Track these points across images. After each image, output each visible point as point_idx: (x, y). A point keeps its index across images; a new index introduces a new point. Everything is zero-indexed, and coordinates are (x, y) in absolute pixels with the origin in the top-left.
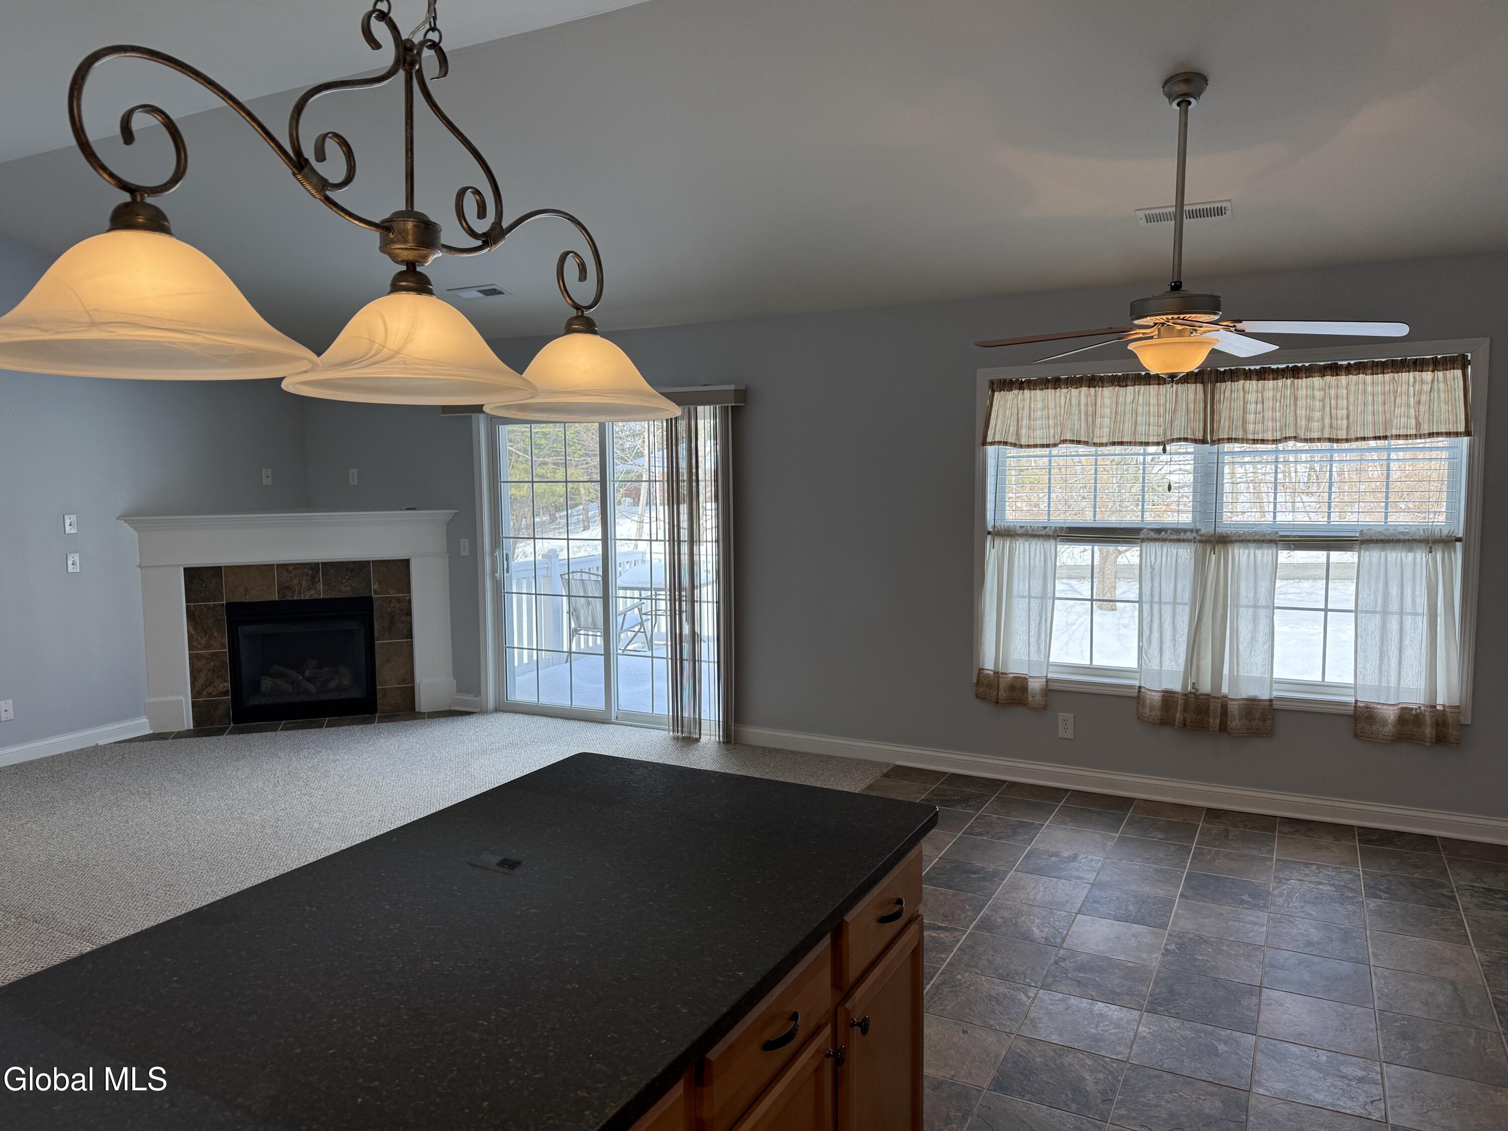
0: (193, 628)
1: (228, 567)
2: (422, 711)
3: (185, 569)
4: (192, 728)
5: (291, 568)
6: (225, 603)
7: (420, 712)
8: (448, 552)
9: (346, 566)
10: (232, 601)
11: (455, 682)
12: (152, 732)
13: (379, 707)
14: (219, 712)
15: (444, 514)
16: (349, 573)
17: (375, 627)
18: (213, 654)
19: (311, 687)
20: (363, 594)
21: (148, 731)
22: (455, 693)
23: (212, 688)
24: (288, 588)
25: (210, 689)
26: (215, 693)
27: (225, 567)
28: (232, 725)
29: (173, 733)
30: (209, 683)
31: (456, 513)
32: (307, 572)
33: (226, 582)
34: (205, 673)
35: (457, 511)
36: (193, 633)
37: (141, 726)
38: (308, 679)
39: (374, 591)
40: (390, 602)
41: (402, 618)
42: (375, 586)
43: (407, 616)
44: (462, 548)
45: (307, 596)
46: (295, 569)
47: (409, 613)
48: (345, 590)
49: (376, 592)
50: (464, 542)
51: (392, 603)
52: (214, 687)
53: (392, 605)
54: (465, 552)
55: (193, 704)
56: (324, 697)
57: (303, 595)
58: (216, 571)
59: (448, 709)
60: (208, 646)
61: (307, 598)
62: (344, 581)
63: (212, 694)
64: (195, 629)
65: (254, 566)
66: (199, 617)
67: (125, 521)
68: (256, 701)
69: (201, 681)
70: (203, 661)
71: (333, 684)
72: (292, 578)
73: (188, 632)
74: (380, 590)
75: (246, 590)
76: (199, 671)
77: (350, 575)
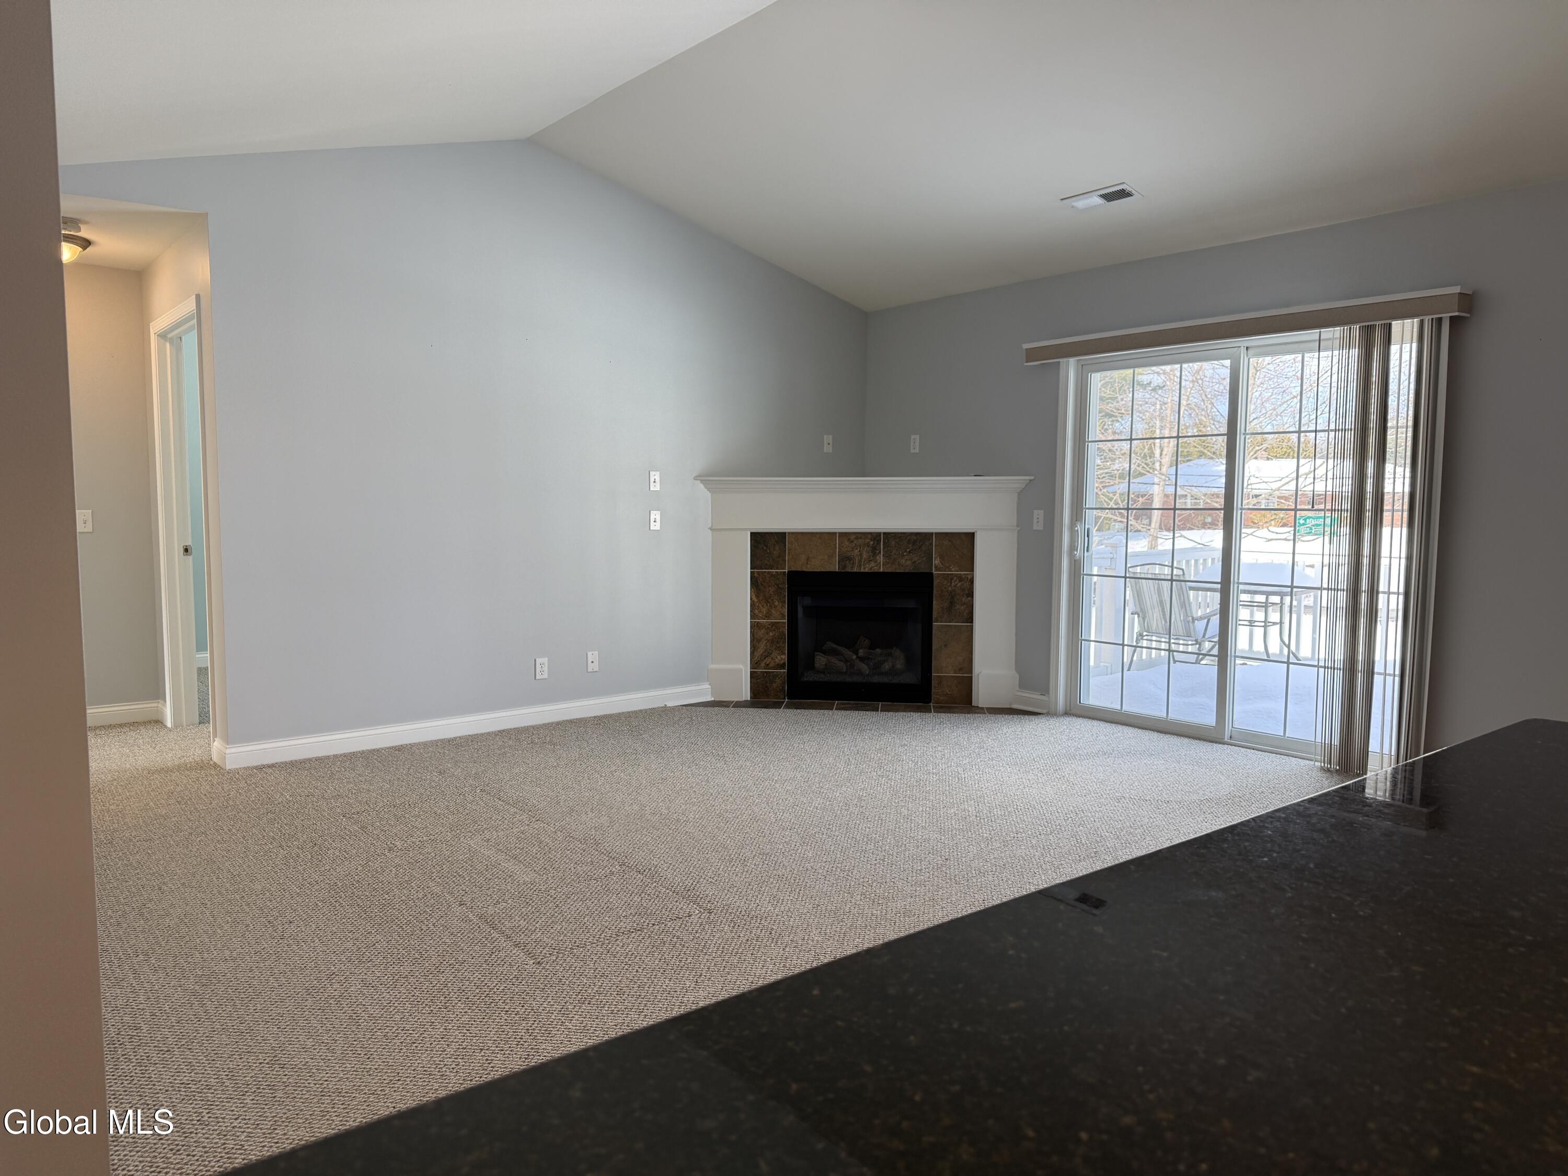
0: (756, 596)
1: (792, 533)
2: (980, 706)
3: (751, 533)
4: (749, 699)
5: (852, 538)
6: (787, 571)
7: (978, 707)
8: (1018, 526)
9: (909, 538)
10: (793, 569)
11: (1018, 676)
12: (713, 699)
13: (933, 696)
14: (775, 685)
15: (1017, 482)
16: (910, 546)
17: (934, 606)
18: (773, 624)
19: (864, 668)
20: (923, 569)
21: (710, 698)
22: (1018, 689)
23: (770, 660)
24: (849, 559)
25: (768, 660)
26: (772, 665)
27: (789, 533)
28: (787, 700)
29: (733, 702)
30: (767, 654)
31: (1030, 480)
32: (868, 543)
33: (789, 550)
34: (765, 642)
35: (1032, 478)
36: (756, 600)
37: (703, 692)
38: (862, 659)
39: (936, 567)
40: (952, 579)
41: (964, 599)
42: (936, 561)
43: (968, 597)
44: (1035, 521)
45: (867, 569)
46: (857, 538)
47: (971, 594)
48: (905, 564)
49: (937, 569)
50: (1039, 515)
51: (953, 581)
52: (772, 658)
53: (953, 584)
54: (1038, 526)
55: (753, 675)
56: (876, 679)
57: (862, 568)
58: (780, 537)
59: (1009, 707)
60: (768, 616)
61: (867, 570)
62: (905, 554)
63: (770, 666)
64: (757, 597)
65: (817, 533)
66: (762, 584)
67: (702, 481)
68: (809, 677)
69: (760, 651)
70: (763, 631)
71: (886, 666)
72: (853, 548)
73: (751, 599)
74: (941, 566)
75: (808, 559)
76: (759, 641)
77: (911, 548)
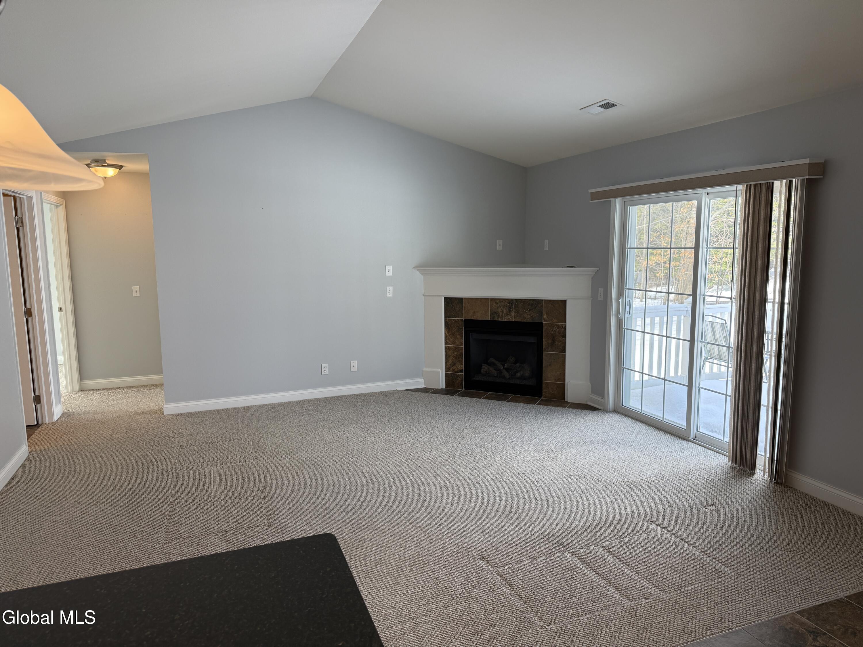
0: (447, 332)
1: (466, 298)
2: (568, 401)
3: (445, 298)
4: (444, 388)
5: (498, 301)
6: (463, 319)
8: (591, 297)
9: (529, 302)
10: (467, 318)
11: (591, 386)
12: (425, 387)
13: (543, 394)
14: (458, 381)
15: (590, 271)
16: (529, 307)
17: (544, 342)
18: (456, 348)
19: (506, 374)
20: (537, 320)
21: (423, 386)
22: (591, 393)
23: (455, 367)
24: (496, 313)
26: (456, 370)
27: (464, 298)
28: (464, 390)
29: (434, 389)
30: (454, 364)
31: (597, 270)
32: (506, 305)
33: (464, 307)
34: (452, 358)
35: (598, 269)
36: (447, 334)
37: (420, 383)
38: (507, 370)
40: (553, 327)
41: (560, 339)
42: (544, 316)
43: (563, 337)
44: (599, 295)
45: (506, 319)
46: (500, 302)
47: (564, 336)
48: (527, 317)
49: (545, 320)
50: (601, 290)
52: (456, 367)
53: (554, 330)
54: (601, 298)
55: (446, 375)
56: (512, 381)
57: (503, 318)
58: (460, 300)
59: (586, 403)
60: (454, 343)
62: (526, 311)
63: (455, 370)
64: (448, 332)
65: (479, 299)
66: (450, 326)
67: (417, 270)
68: (478, 378)
69: (450, 362)
70: (452, 351)
71: (519, 375)
72: (498, 307)
73: (445, 334)
74: (548, 319)
75: (474, 313)
76: (449, 357)
77: (530, 308)
